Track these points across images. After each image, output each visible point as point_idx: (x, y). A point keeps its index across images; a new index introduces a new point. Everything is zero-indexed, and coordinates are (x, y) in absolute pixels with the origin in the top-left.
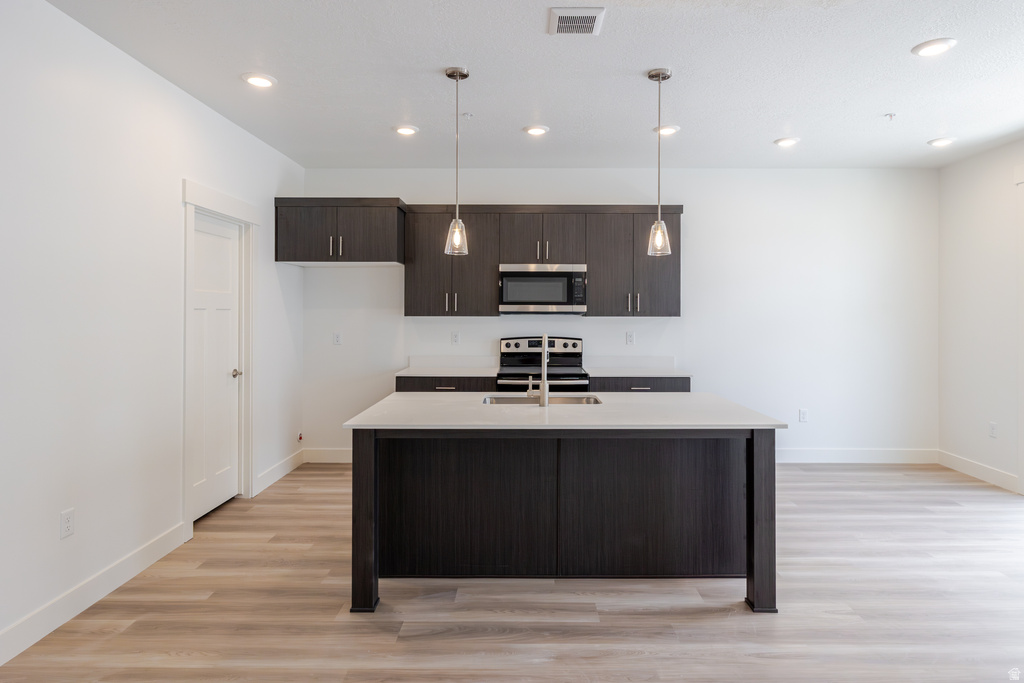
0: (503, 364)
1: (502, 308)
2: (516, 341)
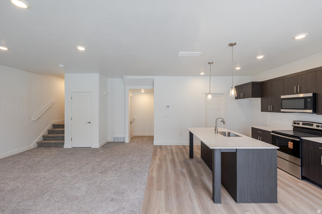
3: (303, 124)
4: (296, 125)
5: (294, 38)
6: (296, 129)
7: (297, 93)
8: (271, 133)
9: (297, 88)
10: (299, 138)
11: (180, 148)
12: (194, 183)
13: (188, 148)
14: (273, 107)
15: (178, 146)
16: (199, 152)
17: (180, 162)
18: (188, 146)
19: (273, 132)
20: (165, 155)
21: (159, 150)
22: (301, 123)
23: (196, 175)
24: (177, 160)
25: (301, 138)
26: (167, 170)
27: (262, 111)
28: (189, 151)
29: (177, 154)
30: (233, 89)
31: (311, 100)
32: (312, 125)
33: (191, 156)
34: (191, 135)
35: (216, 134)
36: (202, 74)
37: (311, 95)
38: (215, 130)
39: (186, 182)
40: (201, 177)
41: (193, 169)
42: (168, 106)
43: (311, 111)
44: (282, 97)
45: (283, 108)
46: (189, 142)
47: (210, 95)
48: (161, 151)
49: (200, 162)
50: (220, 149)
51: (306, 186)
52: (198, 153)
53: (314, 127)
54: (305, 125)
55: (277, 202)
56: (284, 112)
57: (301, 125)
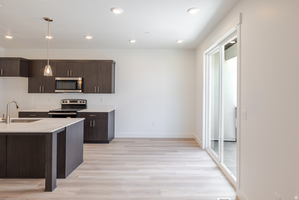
0: (62, 108)
1: (56, 91)
2: (66, 101)
3: (70, 102)
4: (65, 103)
5: (85, 37)
7: (69, 77)
8: (49, 113)
9: (69, 72)
10: (75, 112)
22: (68, 101)
25: (78, 112)
27: (29, 92)
30: (49, 67)
31: (81, 83)
32: (77, 102)
43: (80, 91)
44: (57, 79)
45: (57, 89)
53: (79, 103)
54: (72, 102)
55: (83, 161)
56: (57, 93)
57: (68, 103)
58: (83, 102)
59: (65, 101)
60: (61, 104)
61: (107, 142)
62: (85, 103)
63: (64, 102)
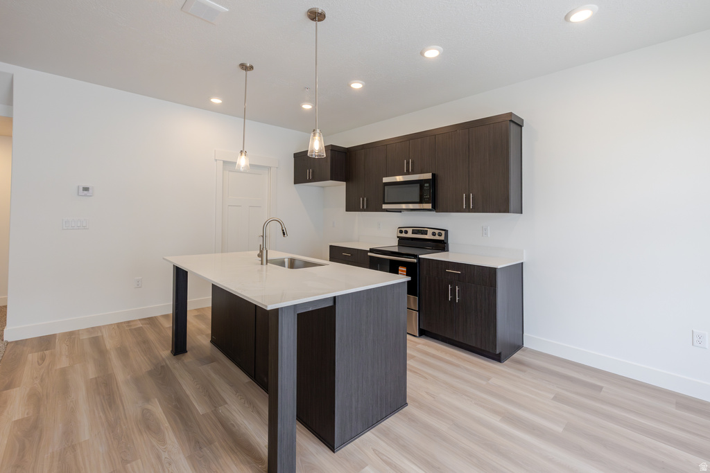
0: (400, 245)
1: (385, 206)
2: (406, 229)
3: (414, 232)
4: (403, 235)
6: (403, 241)
7: (408, 173)
8: (369, 254)
9: (408, 163)
10: (415, 256)
11: (136, 331)
12: (197, 442)
13: (168, 325)
14: (367, 200)
15: (129, 322)
16: (206, 328)
17: (137, 381)
18: (166, 316)
19: (372, 250)
20: (64, 372)
21: (32, 357)
22: (410, 231)
23: (200, 408)
24: (121, 376)
25: (420, 256)
26: (69, 432)
27: (347, 209)
28: (169, 333)
29: (123, 353)
30: (317, 134)
31: (430, 185)
32: (425, 232)
33: (179, 344)
34: (181, 276)
35: (265, 266)
36: (216, 101)
37: (428, 176)
38: (260, 255)
39: (164, 455)
40: (221, 410)
41: (188, 392)
42: (86, 189)
43: (429, 206)
44: (385, 180)
45: (386, 201)
46: (172, 303)
47: (243, 156)
48: (43, 359)
49: (210, 360)
50: (295, 306)
51: (429, 346)
52: (201, 332)
53: (430, 235)
54: (417, 233)
55: (406, 404)
56: (387, 210)
57: (410, 235)
58: (440, 235)
59: (403, 229)
60: (398, 237)
61: (498, 358)
62: (442, 238)
63: (401, 232)
